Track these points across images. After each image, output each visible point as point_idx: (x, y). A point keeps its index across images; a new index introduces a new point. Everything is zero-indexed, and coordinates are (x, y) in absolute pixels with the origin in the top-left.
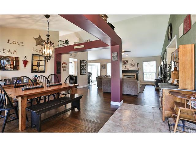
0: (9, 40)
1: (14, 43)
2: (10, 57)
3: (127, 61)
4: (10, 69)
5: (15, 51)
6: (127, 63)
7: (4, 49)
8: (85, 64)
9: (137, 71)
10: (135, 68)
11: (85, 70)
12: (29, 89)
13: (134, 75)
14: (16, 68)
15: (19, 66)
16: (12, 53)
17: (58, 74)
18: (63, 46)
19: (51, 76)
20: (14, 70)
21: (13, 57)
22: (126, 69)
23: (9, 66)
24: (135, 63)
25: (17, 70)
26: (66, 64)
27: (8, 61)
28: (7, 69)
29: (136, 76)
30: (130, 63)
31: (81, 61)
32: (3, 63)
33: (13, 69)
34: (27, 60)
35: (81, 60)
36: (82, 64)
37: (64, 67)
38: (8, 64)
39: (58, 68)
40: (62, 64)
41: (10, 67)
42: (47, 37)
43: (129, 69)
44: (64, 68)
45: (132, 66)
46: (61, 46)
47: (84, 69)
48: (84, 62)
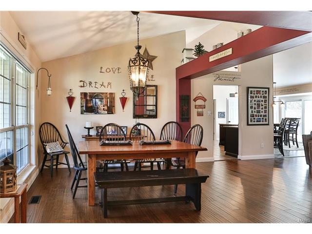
0: (101, 68)
1: (108, 70)
2: (103, 93)
4: (103, 112)
5: (109, 84)
7: (96, 82)
8: (265, 97)
11: (263, 114)
12: (108, 145)
14: (110, 110)
15: (114, 106)
16: (106, 87)
17: (183, 121)
18: (191, 60)
19: (168, 125)
20: (108, 113)
21: (107, 93)
23: (102, 108)
25: (112, 113)
26: (205, 100)
27: (101, 100)
28: (100, 111)
31: (250, 89)
32: (95, 102)
33: (106, 112)
34: (125, 96)
35: (248, 88)
36: (252, 97)
37: (199, 106)
38: (101, 104)
39: (182, 108)
40: (195, 100)
41: (104, 109)
42: (137, 51)
44: (200, 110)
46: (188, 61)
47: (258, 112)
48: (258, 92)
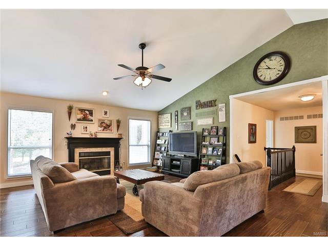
3: (91, 113)
6: (90, 117)
9: (115, 143)
10: (112, 134)
13: (108, 153)
22: (88, 136)
24: (111, 121)
29: (112, 153)
30: (99, 120)
43: (98, 137)
45: (105, 128)
